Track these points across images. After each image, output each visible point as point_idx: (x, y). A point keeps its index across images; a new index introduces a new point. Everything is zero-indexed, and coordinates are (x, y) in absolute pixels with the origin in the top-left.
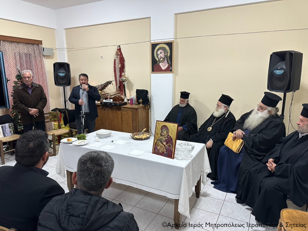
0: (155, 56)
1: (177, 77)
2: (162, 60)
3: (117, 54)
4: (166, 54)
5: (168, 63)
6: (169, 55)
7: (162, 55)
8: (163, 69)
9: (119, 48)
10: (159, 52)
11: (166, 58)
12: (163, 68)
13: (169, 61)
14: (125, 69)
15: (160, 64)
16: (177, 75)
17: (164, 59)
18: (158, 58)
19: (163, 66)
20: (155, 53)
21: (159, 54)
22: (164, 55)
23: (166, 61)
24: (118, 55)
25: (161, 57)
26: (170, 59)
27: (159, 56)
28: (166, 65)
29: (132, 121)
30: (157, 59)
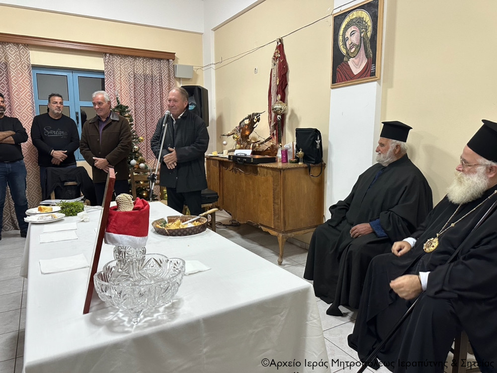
0: (341, 43)
1: (389, 90)
2: (353, 50)
3: (275, 58)
4: (362, 35)
5: (367, 56)
6: (369, 34)
7: (355, 39)
8: (355, 74)
9: (279, 43)
10: (348, 34)
11: (362, 45)
12: (356, 71)
13: (369, 50)
14: (289, 87)
15: (351, 63)
16: (391, 86)
17: (358, 47)
18: (346, 48)
19: (356, 65)
20: (340, 38)
21: (349, 37)
22: (359, 38)
23: (362, 52)
24: (277, 58)
25: (353, 45)
26: (371, 45)
27: (348, 43)
28: (362, 62)
29: (274, 198)
30: (344, 51)
